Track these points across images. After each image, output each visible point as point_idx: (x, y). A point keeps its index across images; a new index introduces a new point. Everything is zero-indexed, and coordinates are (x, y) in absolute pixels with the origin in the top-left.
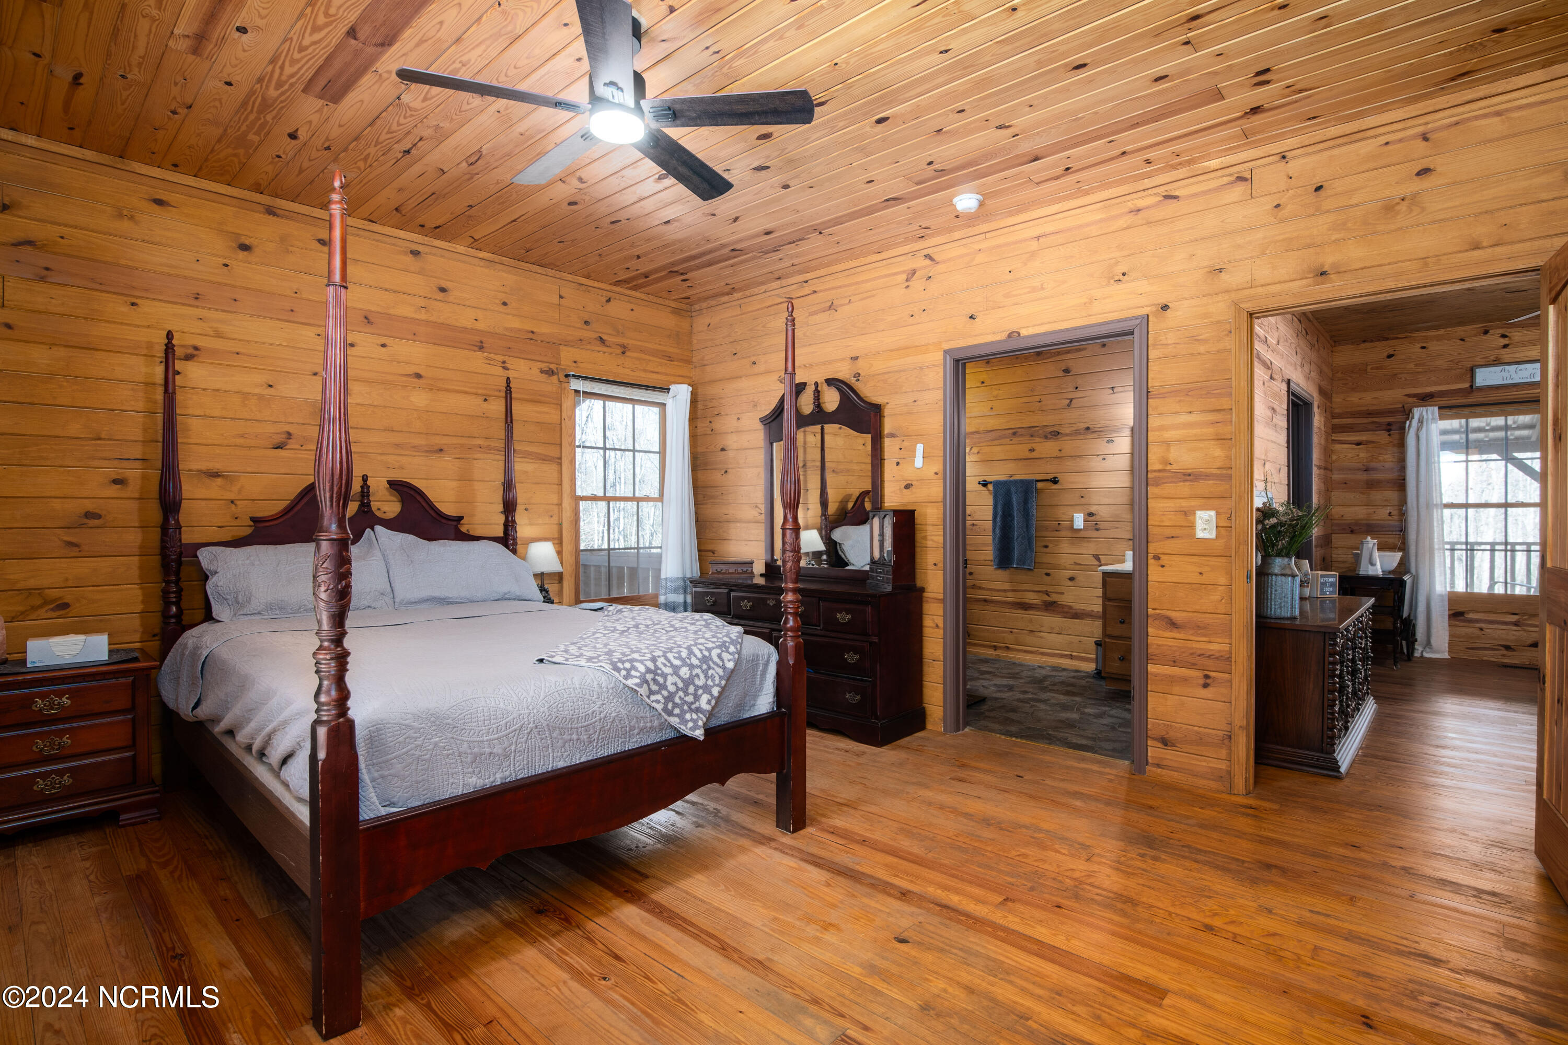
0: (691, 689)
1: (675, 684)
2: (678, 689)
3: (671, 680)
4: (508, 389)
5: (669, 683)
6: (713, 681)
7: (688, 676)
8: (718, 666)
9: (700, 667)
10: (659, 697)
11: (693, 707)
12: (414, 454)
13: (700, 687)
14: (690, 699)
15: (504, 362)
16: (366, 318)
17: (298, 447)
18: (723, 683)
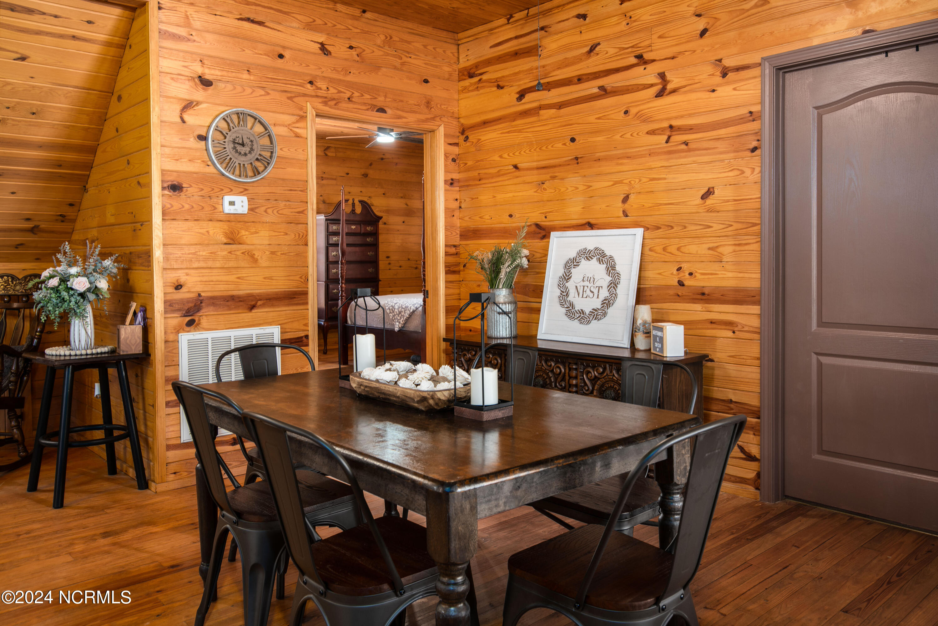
18: (408, 316)
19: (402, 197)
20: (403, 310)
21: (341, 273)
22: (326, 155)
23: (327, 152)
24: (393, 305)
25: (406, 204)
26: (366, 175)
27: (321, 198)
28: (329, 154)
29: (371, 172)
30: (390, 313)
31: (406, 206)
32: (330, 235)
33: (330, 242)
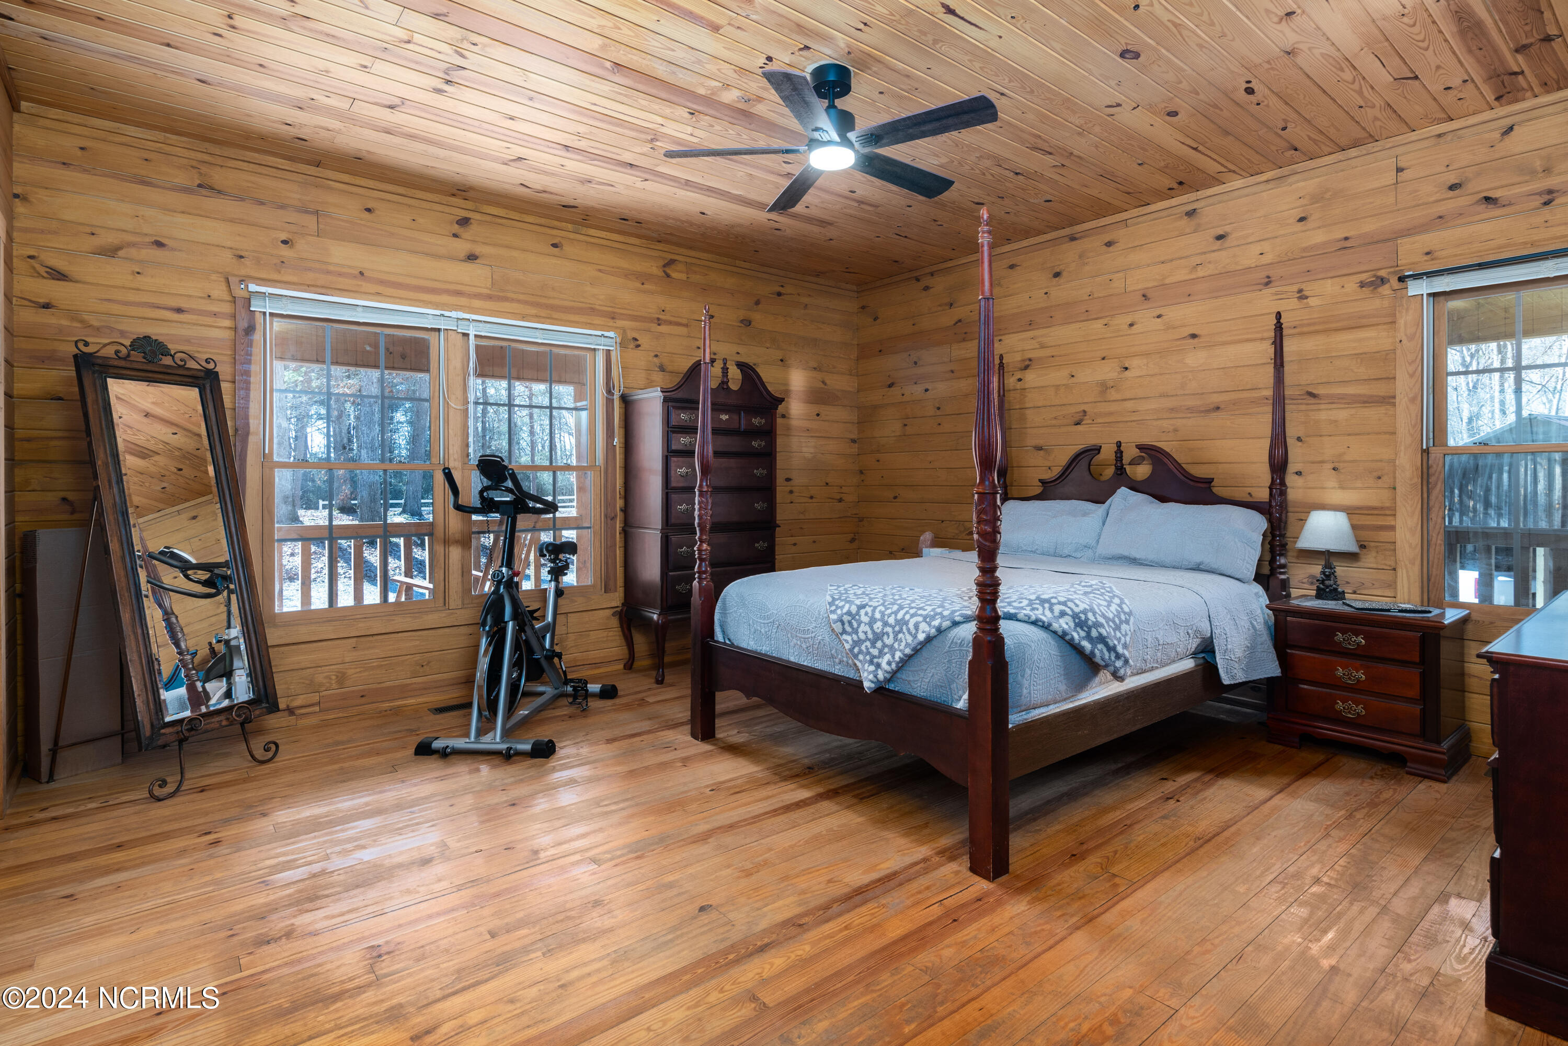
0: (879, 644)
1: (866, 633)
2: (867, 639)
3: (863, 628)
4: (1279, 327)
5: (860, 630)
6: (899, 645)
7: (879, 631)
8: (910, 633)
9: (893, 627)
10: (849, 638)
11: (875, 660)
12: (1189, 415)
13: (887, 646)
14: (875, 652)
15: (1300, 291)
16: (1144, 296)
17: (1090, 421)
18: (908, 651)
19: (815, 368)
20: (889, 629)
21: (700, 516)
22: (668, 276)
23: (669, 271)
24: (854, 609)
25: (823, 382)
26: (747, 323)
27: (655, 359)
28: (674, 275)
29: (757, 317)
30: (844, 632)
31: (823, 386)
32: (674, 432)
33: (674, 447)
